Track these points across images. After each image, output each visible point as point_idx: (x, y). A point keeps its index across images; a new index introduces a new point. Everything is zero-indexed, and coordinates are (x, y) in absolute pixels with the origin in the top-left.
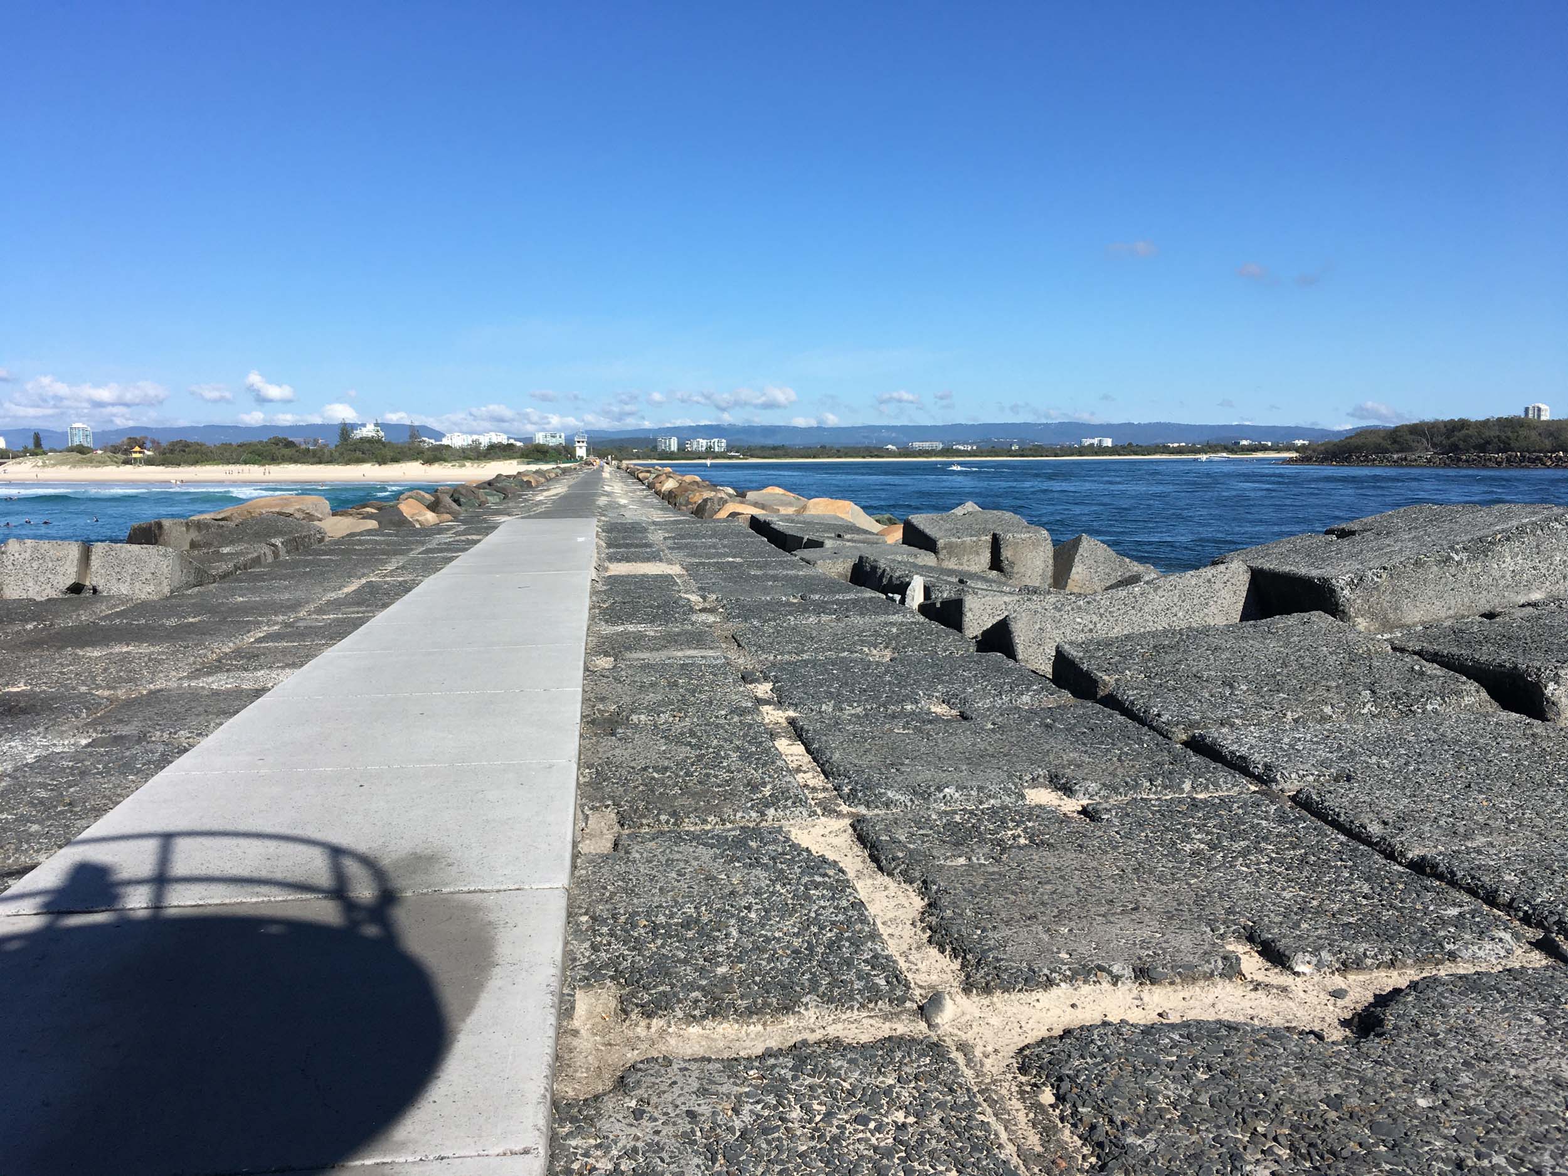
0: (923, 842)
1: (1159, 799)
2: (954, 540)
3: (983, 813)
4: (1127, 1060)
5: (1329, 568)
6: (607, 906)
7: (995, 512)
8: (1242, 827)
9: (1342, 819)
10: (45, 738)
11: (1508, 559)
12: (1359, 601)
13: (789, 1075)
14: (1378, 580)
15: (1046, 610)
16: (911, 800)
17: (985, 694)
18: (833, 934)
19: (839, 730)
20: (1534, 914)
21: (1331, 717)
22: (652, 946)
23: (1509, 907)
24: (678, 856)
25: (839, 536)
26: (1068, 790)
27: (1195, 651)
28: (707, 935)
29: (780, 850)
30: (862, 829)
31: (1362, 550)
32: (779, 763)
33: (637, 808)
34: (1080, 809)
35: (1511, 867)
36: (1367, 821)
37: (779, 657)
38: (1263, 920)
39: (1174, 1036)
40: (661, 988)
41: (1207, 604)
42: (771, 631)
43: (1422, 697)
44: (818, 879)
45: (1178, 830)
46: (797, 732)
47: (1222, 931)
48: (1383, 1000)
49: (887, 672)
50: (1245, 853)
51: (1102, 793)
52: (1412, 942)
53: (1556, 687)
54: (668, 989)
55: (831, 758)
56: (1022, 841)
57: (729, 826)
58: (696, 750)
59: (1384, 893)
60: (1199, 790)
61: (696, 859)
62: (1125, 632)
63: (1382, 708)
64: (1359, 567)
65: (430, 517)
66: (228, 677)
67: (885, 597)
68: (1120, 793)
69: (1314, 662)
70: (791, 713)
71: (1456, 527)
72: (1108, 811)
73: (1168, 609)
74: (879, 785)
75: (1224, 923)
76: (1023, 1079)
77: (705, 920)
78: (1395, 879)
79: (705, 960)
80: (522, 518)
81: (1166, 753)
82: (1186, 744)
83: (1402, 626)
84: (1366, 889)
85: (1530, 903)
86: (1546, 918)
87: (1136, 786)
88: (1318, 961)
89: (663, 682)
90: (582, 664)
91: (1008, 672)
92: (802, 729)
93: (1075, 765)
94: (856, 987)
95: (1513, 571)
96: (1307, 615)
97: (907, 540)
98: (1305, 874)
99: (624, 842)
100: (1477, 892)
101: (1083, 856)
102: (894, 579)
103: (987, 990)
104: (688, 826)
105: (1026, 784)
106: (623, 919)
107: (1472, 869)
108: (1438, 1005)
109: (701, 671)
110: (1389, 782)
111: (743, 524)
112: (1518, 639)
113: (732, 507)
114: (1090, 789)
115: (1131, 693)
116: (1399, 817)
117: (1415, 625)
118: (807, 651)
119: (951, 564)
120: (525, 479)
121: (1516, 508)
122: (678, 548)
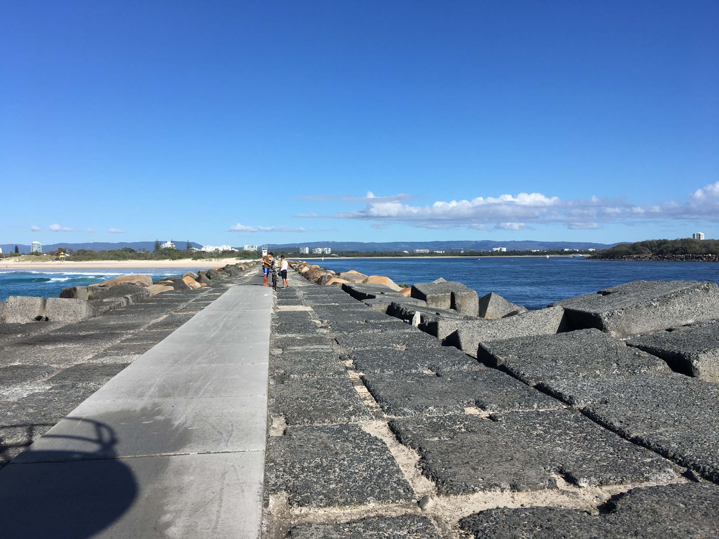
0: (420, 431)
1: (523, 412)
2: (434, 295)
3: (446, 418)
4: (506, 523)
5: (599, 309)
6: (282, 459)
7: (452, 282)
8: (559, 424)
9: (603, 420)
10: (31, 386)
11: (677, 305)
12: (612, 324)
13: (362, 531)
14: (620, 314)
15: (474, 327)
16: (415, 412)
17: (447, 365)
18: (381, 471)
19: (383, 381)
20: (683, 461)
21: (599, 375)
22: (302, 476)
23: (673, 458)
24: (312, 437)
25: (382, 293)
26: (483, 408)
27: (539, 346)
28: (325, 471)
29: (357, 434)
30: (393, 425)
31: (613, 301)
32: (356, 396)
33: (294, 416)
34: (488, 416)
35: (675, 441)
36: (614, 421)
37: (356, 349)
38: (566, 464)
39: (527, 513)
40: (306, 494)
41: (546, 325)
42: (352, 337)
43: (639, 366)
44: (374, 447)
45: (531, 425)
46: (364, 382)
47: (549, 469)
48: (616, 498)
49: (404, 355)
50: (560, 435)
51: (498, 409)
52: (630, 473)
53: (697, 362)
54: (309, 494)
55: (379, 394)
56: (463, 430)
57: (334, 424)
58: (320, 390)
59: (619, 452)
60: (541, 407)
61: (321, 438)
62: (510, 337)
63: (622, 371)
64: (612, 308)
65: (197, 285)
66: (110, 359)
67: (403, 321)
68: (506, 409)
69: (592, 351)
70: (361, 374)
71: (654, 291)
72: (501, 417)
73: (528, 327)
74: (400, 406)
75: (550, 465)
76: (463, 531)
77: (325, 465)
78: (624, 447)
79: (325, 482)
80: (239, 285)
81: (526, 392)
82: (535, 387)
83: (631, 335)
84: (611, 450)
85: (682, 456)
86: (688, 463)
87: (513, 406)
88: (590, 481)
89: (305, 360)
90: (268, 351)
91: (458, 355)
92: (366, 381)
93: (487, 397)
94: (390, 493)
95: (680, 310)
96: (589, 330)
97: (413, 295)
98: (585, 444)
99: (289, 431)
100: (660, 451)
101: (489, 436)
102: (407, 313)
103: (447, 494)
104: (316, 424)
105: (465, 405)
106: (289, 464)
107: (658, 441)
108: (640, 499)
109: (321, 355)
110: (624, 404)
111: (338, 288)
112: (682, 341)
113: (334, 280)
114: (493, 407)
115: (511, 364)
116: (627, 419)
117: (637, 334)
118: (368, 346)
119: (433, 306)
120: (240, 267)
121: (680, 282)
122: (310, 299)
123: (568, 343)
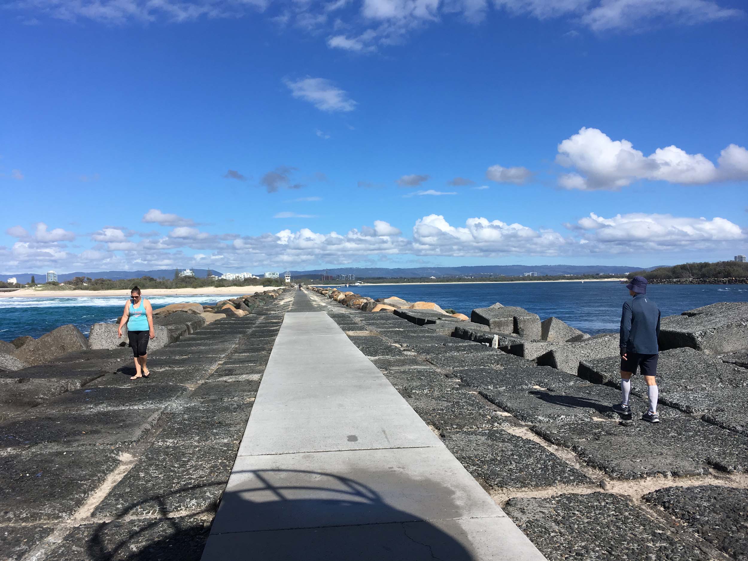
0: (566, 433)
2: (497, 320)
5: (690, 329)
7: (511, 307)
8: (688, 428)
9: (725, 425)
12: (705, 343)
14: (712, 334)
15: (568, 347)
17: (553, 382)
18: (551, 463)
19: (503, 395)
21: (705, 388)
22: (485, 467)
26: (609, 416)
28: (503, 463)
29: (510, 437)
30: (536, 430)
31: (702, 321)
32: (487, 407)
33: (442, 423)
34: (618, 422)
36: (735, 425)
37: (455, 368)
38: (711, 457)
40: (500, 479)
42: (443, 358)
43: (741, 380)
44: (531, 446)
46: (484, 397)
49: (506, 374)
55: (507, 405)
56: (603, 433)
57: (480, 429)
58: (449, 403)
61: (479, 439)
63: (725, 385)
64: (703, 328)
65: (241, 313)
67: (481, 344)
69: (693, 367)
70: (476, 390)
72: (632, 423)
74: (533, 415)
75: (697, 458)
76: (649, 504)
79: (509, 471)
80: (288, 312)
81: (643, 403)
83: (724, 353)
87: (637, 415)
90: (379, 371)
94: (571, 478)
96: (683, 348)
97: (474, 320)
98: (720, 442)
99: (445, 434)
101: (631, 438)
102: (479, 337)
103: (620, 480)
104: (466, 429)
105: (592, 415)
110: (739, 412)
111: (391, 314)
113: (379, 307)
118: (465, 366)
119: (496, 331)
122: (369, 325)
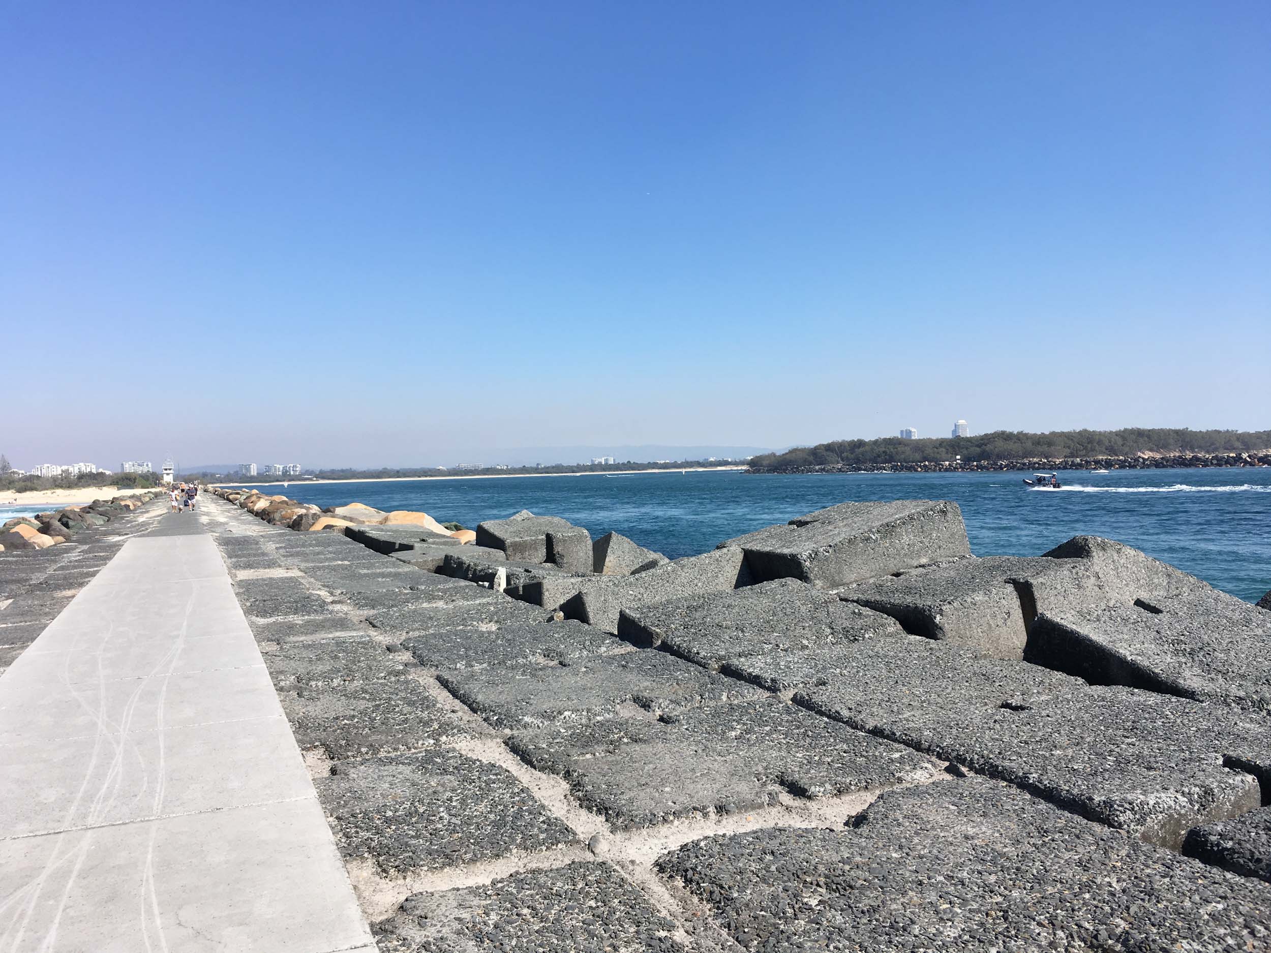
0: (559, 747)
2: (517, 539)
3: (594, 725)
5: (795, 548)
6: (346, 810)
8: (764, 719)
11: (905, 537)
12: (816, 569)
14: (827, 554)
15: (605, 586)
16: (542, 722)
17: (574, 648)
19: (476, 680)
20: (943, 752)
21: (808, 646)
22: (389, 830)
23: (928, 750)
24: (385, 773)
25: (423, 540)
26: (647, 707)
27: (715, 609)
29: (459, 762)
31: (814, 535)
32: (438, 706)
33: (340, 745)
34: (658, 718)
35: (927, 727)
37: (410, 633)
40: (407, 855)
41: (717, 576)
43: (862, 629)
44: (493, 777)
45: (724, 725)
47: (764, 780)
48: (865, 811)
49: (498, 638)
50: (769, 734)
52: (876, 774)
53: (941, 617)
54: (411, 854)
59: (856, 749)
60: (732, 698)
61: (400, 773)
62: (663, 599)
63: (838, 639)
64: (814, 545)
67: (476, 585)
68: (683, 706)
69: (793, 611)
71: (871, 516)
72: (677, 716)
73: (691, 581)
74: (516, 714)
75: (765, 775)
76: (663, 875)
77: (421, 810)
78: (861, 740)
82: (719, 670)
83: (844, 584)
84: (845, 747)
85: (940, 747)
86: (950, 754)
87: (692, 701)
88: (824, 790)
89: (326, 657)
90: (256, 647)
92: (447, 681)
93: (649, 690)
94: (540, 838)
95: (909, 544)
96: (783, 580)
98: (808, 742)
100: (909, 743)
103: (626, 828)
105: (617, 706)
106: (360, 816)
107: (904, 730)
108: (896, 805)
109: (353, 646)
110: (849, 684)
111: (337, 533)
112: (916, 589)
113: (324, 521)
114: (662, 705)
115: (677, 639)
116: (858, 705)
117: (852, 583)
118: (431, 628)
119: (518, 558)
121: (906, 502)
123: (756, 602)
